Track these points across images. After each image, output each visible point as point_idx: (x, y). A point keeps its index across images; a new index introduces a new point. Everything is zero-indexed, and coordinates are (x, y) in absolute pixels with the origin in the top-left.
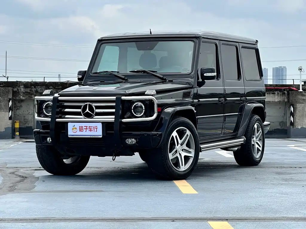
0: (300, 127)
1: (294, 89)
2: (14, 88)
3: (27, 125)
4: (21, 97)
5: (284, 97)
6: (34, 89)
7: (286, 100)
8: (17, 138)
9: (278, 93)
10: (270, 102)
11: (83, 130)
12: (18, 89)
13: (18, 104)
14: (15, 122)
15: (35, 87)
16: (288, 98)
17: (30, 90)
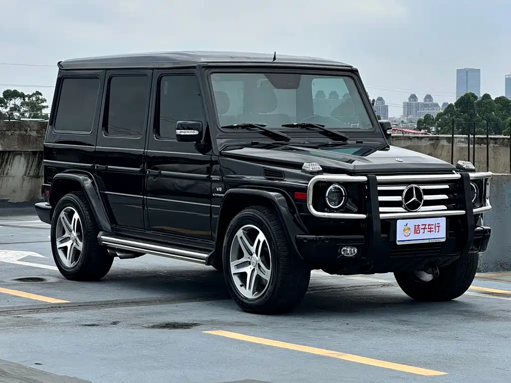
11: (419, 230)
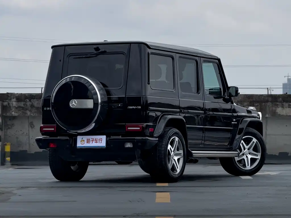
2: (4, 102)
3: (21, 149)
4: (13, 113)
6: (29, 103)
8: (8, 165)
12: (9, 104)
13: (9, 123)
14: (6, 145)
15: (30, 101)
17: (24, 105)
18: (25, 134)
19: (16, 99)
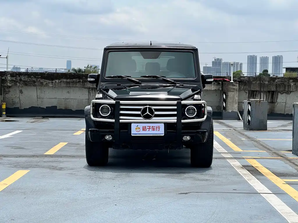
0: (230, 111)
1: (227, 80)
2: (3, 77)
3: (14, 106)
4: (8, 84)
5: (218, 87)
6: (18, 78)
7: (221, 89)
8: (4, 117)
9: (214, 83)
10: (208, 90)
12: (5, 78)
13: (7, 90)
14: (2, 104)
15: (19, 77)
16: (222, 87)
17: (15, 79)
18: (17, 97)
19: (10, 75)
